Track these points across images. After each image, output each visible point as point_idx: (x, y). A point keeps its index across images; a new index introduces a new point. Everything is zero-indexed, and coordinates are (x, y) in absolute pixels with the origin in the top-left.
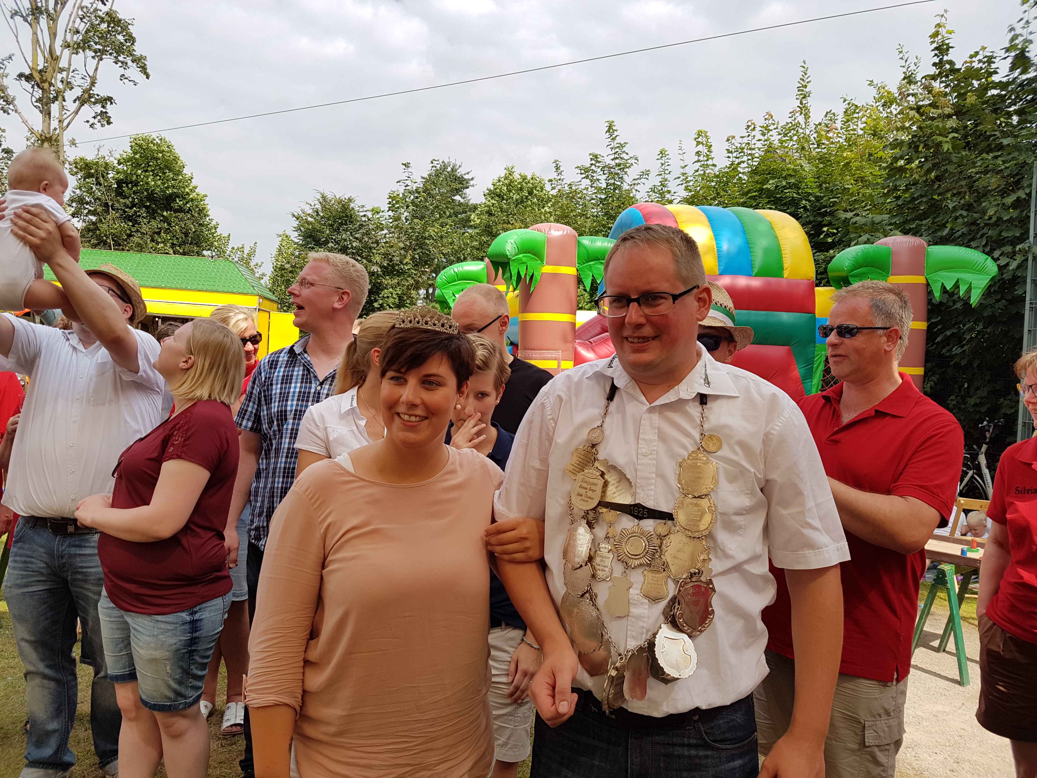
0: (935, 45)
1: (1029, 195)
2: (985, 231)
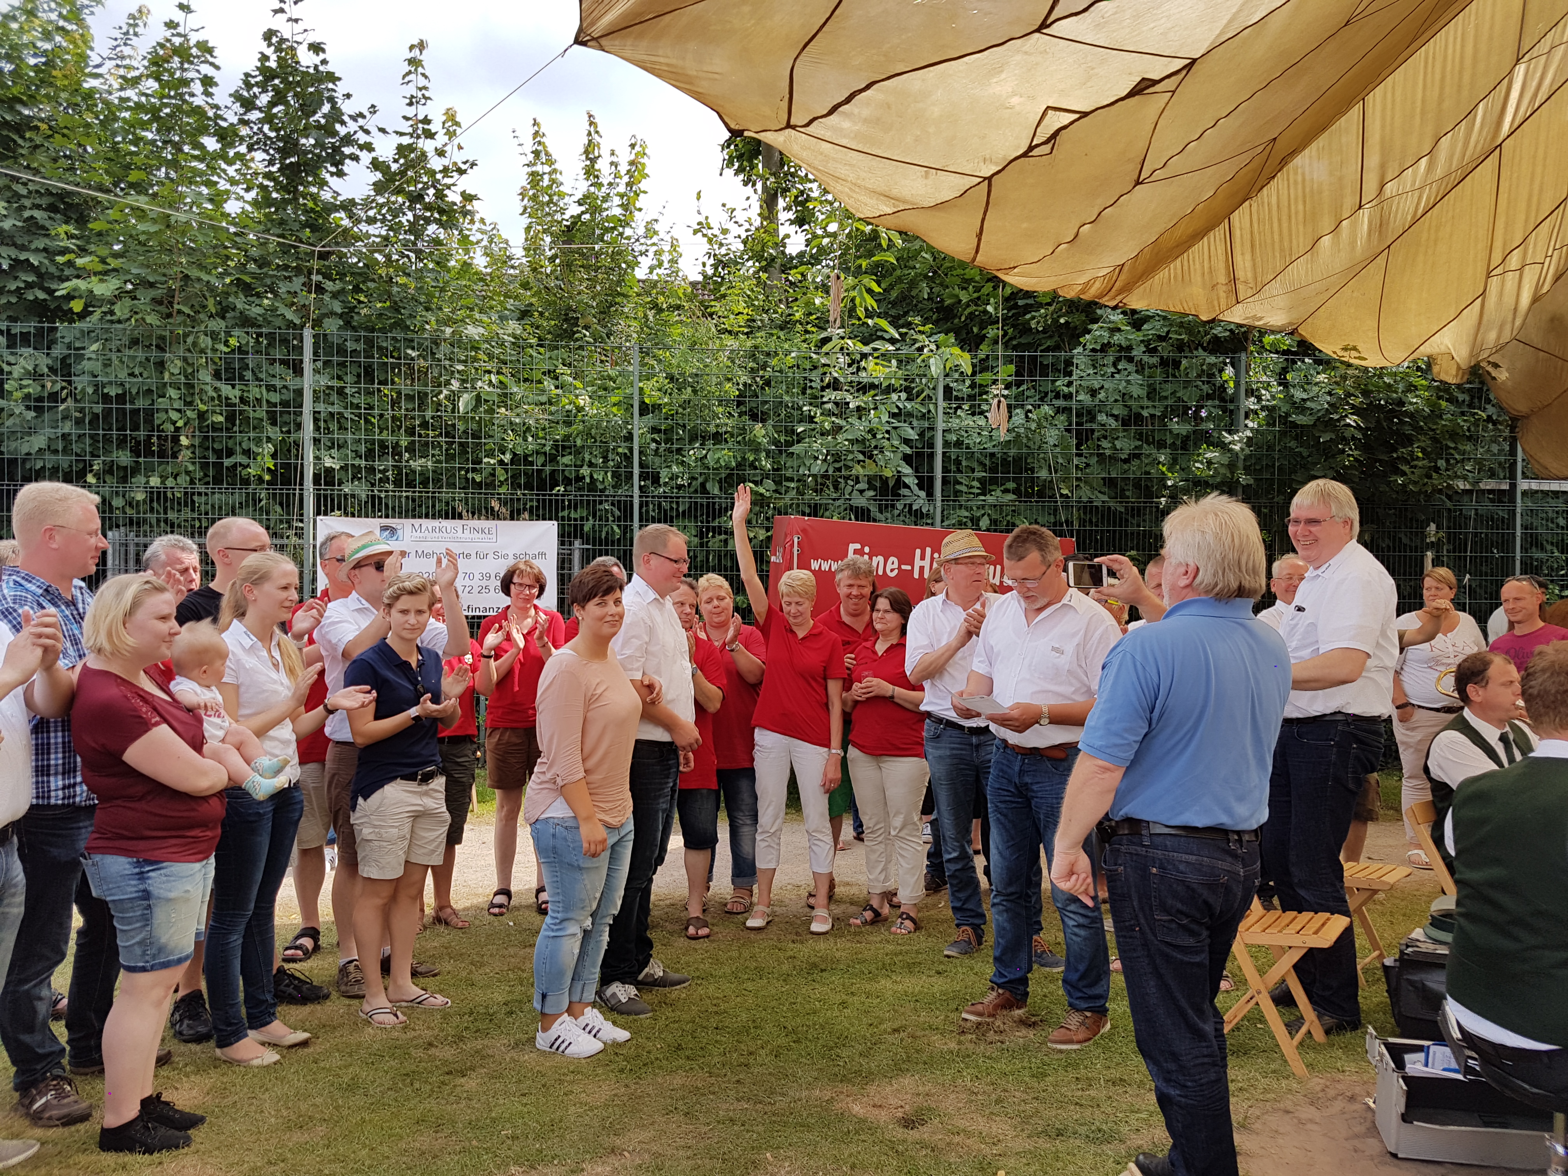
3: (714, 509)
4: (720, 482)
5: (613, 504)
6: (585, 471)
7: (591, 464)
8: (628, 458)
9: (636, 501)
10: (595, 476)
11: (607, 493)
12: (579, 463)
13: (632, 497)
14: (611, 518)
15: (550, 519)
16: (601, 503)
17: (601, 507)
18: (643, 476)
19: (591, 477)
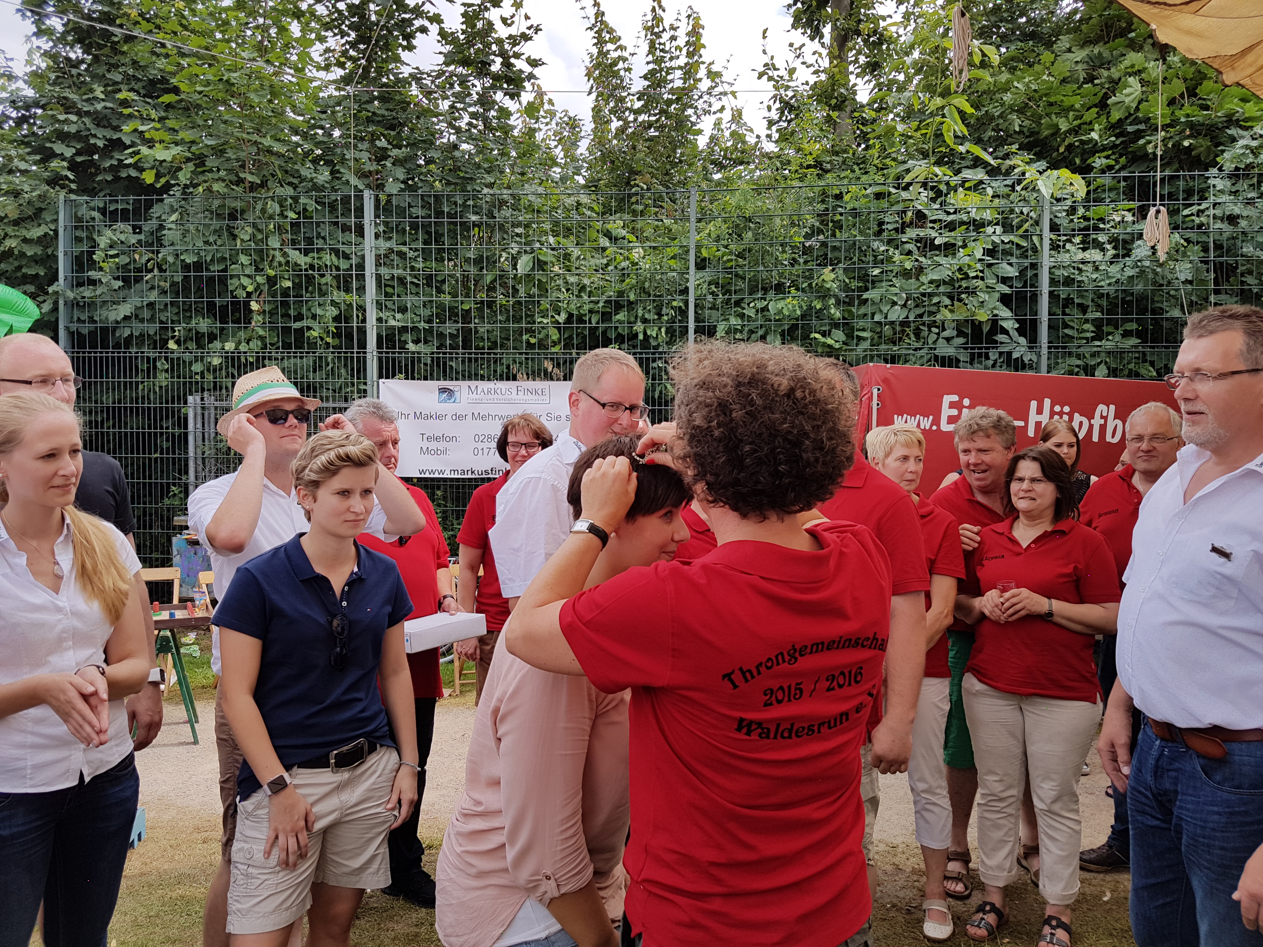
1: (56, 231)
4: (781, 334)
6: (639, 327)
7: (645, 321)
8: (684, 313)
10: (649, 332)
11: (661, 350)
12: (633, 319)
14: (664, 376)
16: (654, 360)
17: (654, 365)
18: (699, 331)
19: (645, 333)
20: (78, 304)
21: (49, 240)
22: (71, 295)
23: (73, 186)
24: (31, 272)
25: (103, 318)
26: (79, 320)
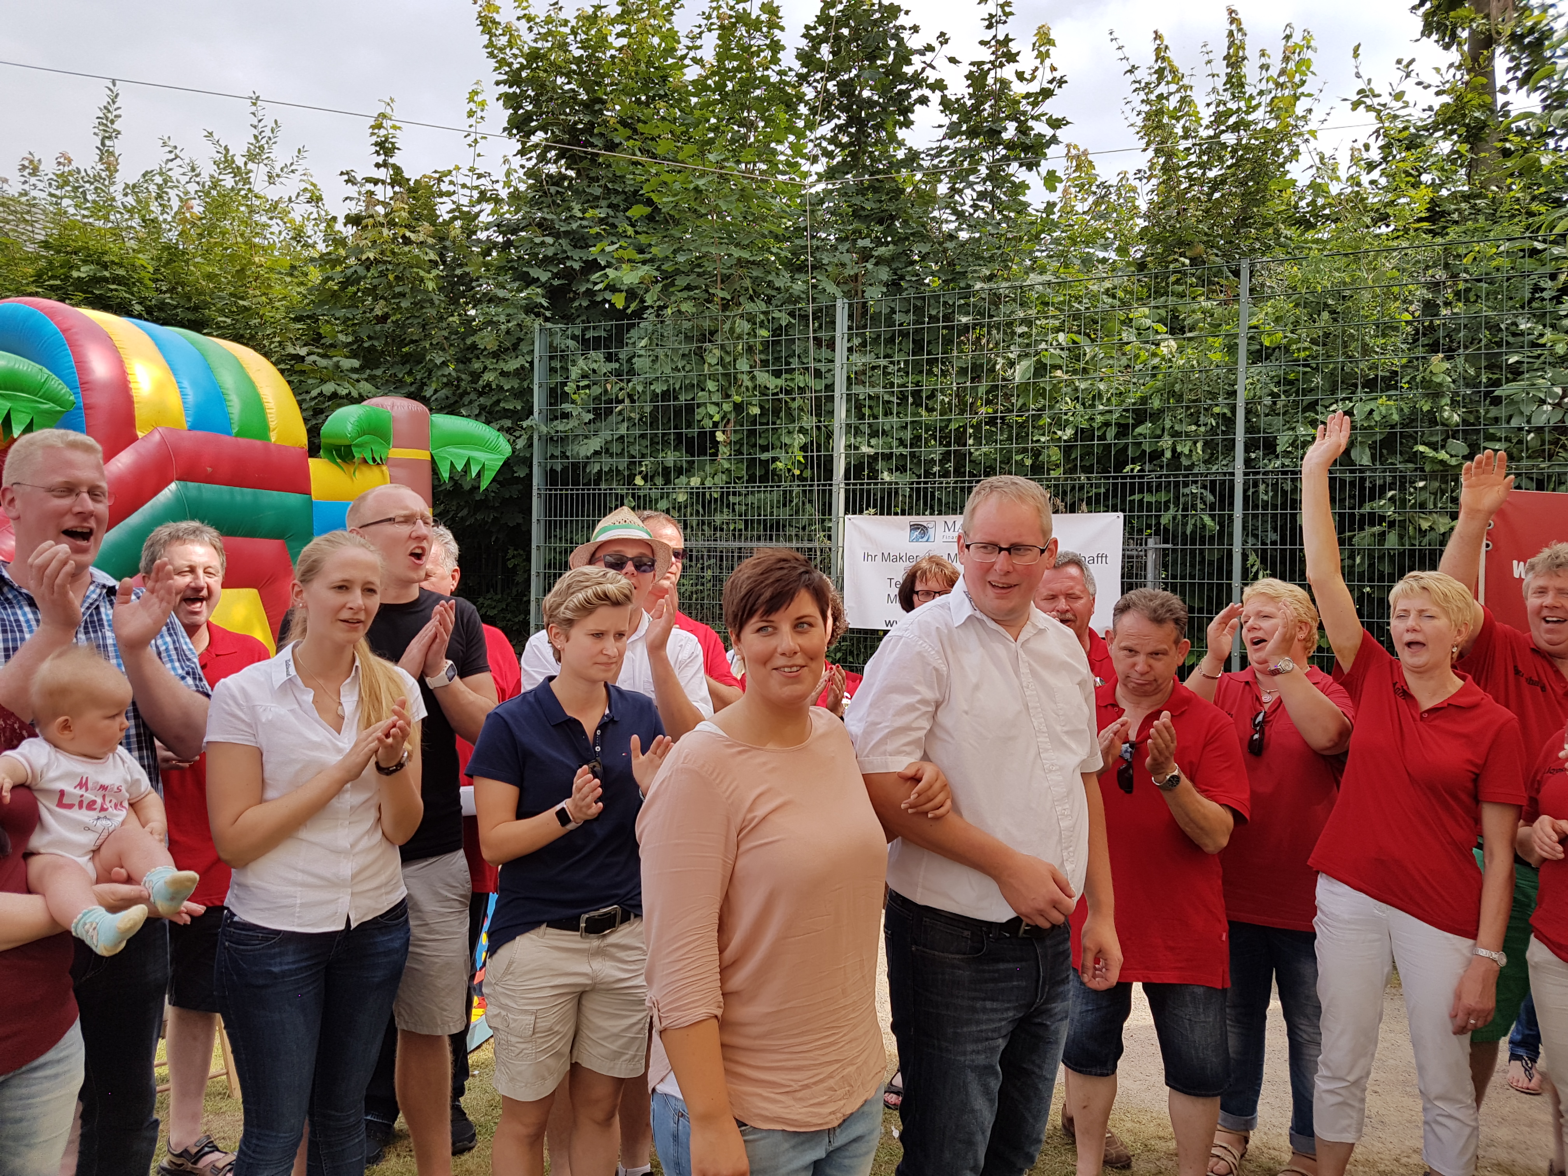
0: (374, 139)
1: (531, 363)
2: (473, 396)
3: (1362, 488)
4: (1372, 447)
5: (1204, 487)
6: (1166, 442)
7: (1175, 434)
8: (1229, 421)
9: (1239, 480)
10: (1179, 449)
11: (1196, 471)
12: (1159, 432)
13: (1233, 474)
14: (1200, 506)
15: (1116, 511)
16: (1186, 485)
17: (1187, 491)
18: (1249, 447)
19: (1174, 450)
20: (551, 438)
21: (525, 373)
22: (544, 429)
23: (548, 314)
24: (510, 406)
25: (575, 453)
26: (553, 456)
